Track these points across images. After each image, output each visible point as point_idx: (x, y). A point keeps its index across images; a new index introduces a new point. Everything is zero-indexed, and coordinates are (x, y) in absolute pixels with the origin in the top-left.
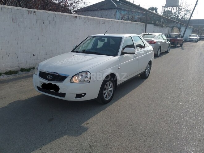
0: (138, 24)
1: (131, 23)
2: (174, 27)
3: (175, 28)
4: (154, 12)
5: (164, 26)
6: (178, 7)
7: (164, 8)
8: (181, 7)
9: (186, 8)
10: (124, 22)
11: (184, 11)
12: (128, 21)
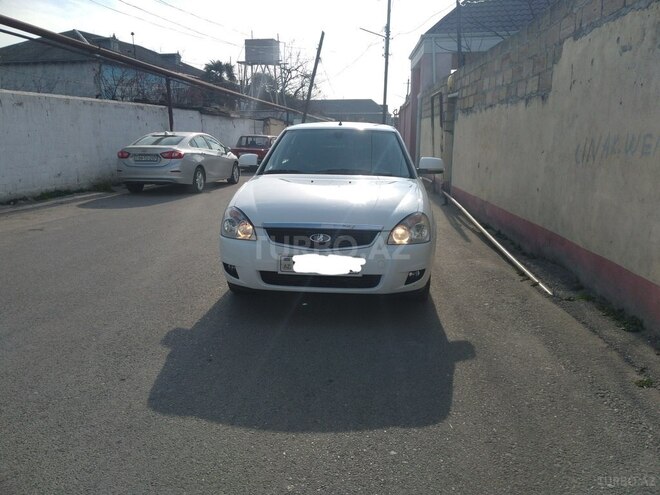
0: (142, 108)
1: (116, 106)
2: (268, 119)
3: (272, 121)
4: (225, 75)
5: (232, 115)
6: (280, 65)
7: (243, 66)
8: (288, 67)
9: (300, 69)
10: (92, 104)
11: (297, 76)
12: (106, 101)
